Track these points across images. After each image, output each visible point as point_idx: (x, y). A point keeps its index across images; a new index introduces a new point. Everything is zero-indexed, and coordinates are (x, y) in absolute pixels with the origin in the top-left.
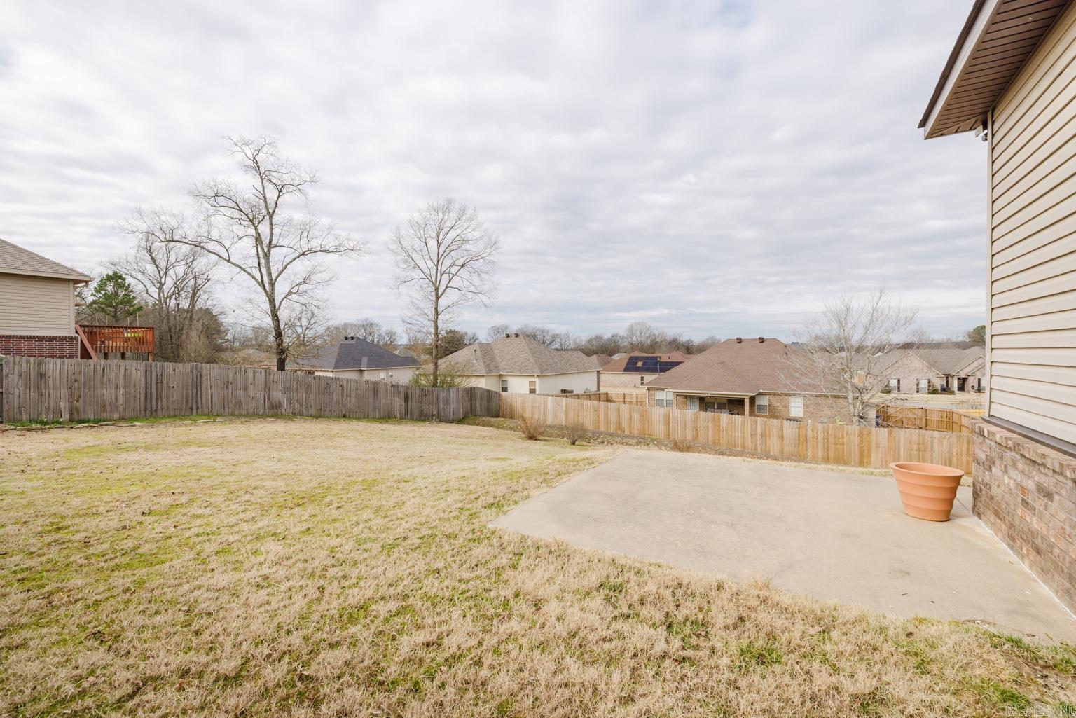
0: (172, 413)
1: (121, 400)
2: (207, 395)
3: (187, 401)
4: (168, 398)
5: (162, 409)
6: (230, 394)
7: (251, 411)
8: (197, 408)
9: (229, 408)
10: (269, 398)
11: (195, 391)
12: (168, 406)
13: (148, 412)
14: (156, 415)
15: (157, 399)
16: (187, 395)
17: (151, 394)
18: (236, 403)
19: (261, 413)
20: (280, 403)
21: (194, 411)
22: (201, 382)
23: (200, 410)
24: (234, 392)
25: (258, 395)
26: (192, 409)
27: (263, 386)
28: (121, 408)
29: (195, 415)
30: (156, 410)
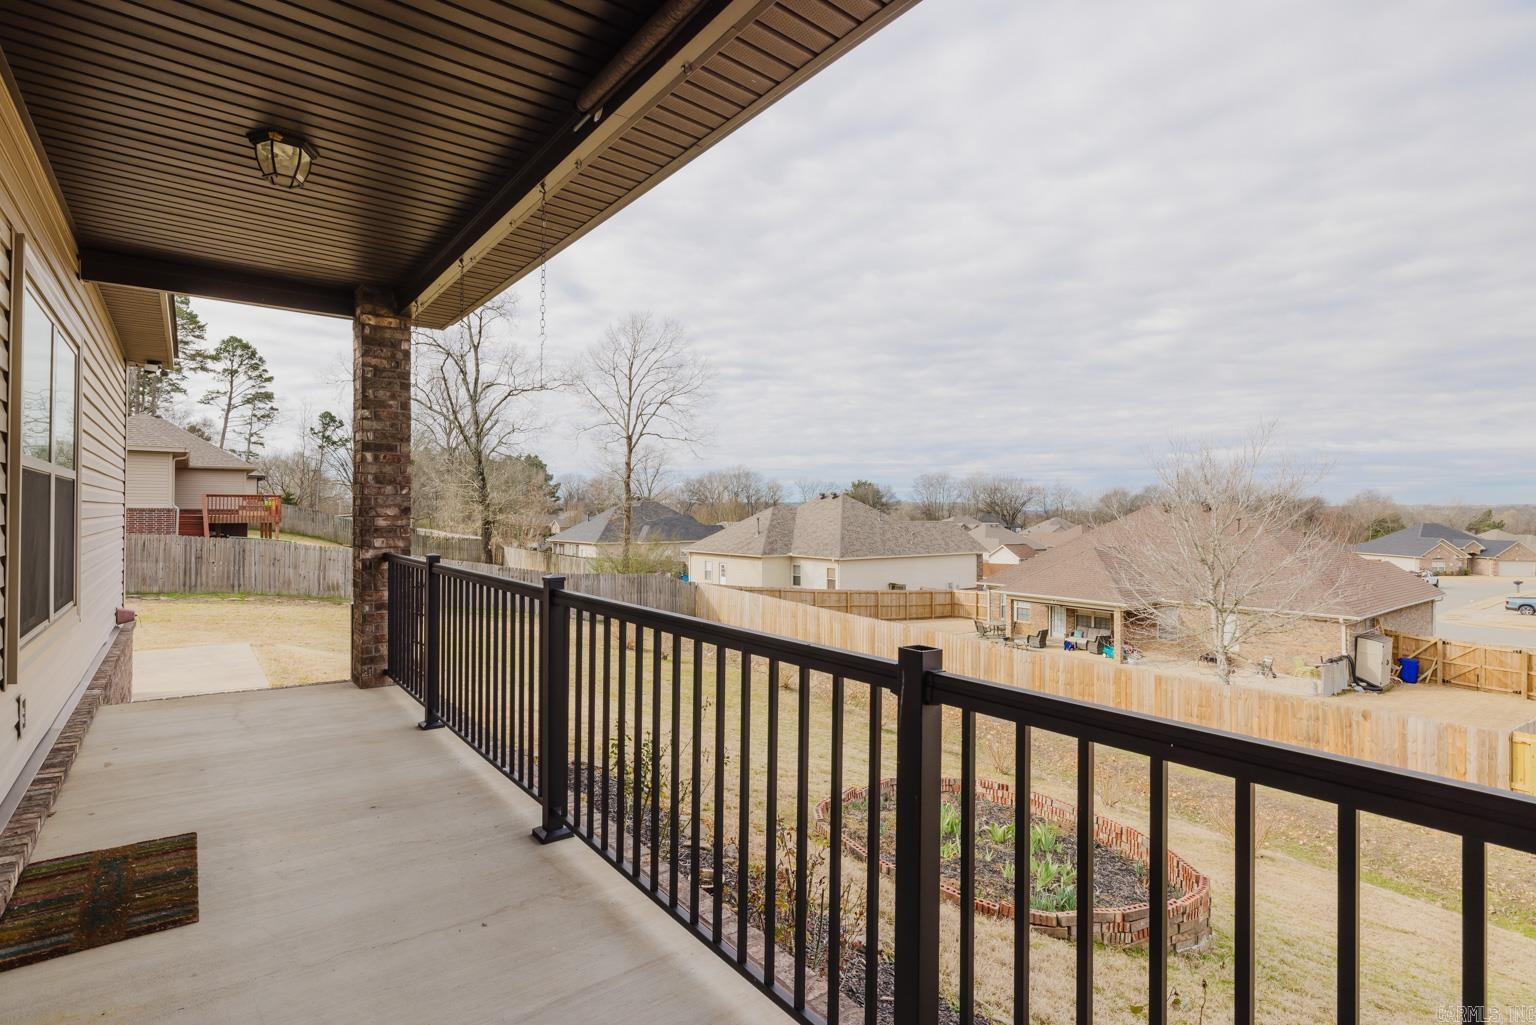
0: (212, 589)
1: (161, 574)
2: (250, 571)
3: (228, 578)
4: (207, 574)
5: (201, 585)
6: (277, 572)
7: (302, 592)
8: (239, 586)
9: (275, 587)
10: (324, 578)
11: (237, 568)
12: (207, 583)
13: (187, 588)
14: (196, 590)
15: (197, 574)
16: (228, 572)
17: (190, 568)
18: (284, 583)
19: (314, 594)
20: (338, 584)
21: (236, 588)
22: (243, 557)
23: (242, 588)
24: (282, 571)
25: (311, 574)
26: (233, 586)
27: (317, 565)
28: (160, 582)
29: (237, 592)
30: (196, 586)
